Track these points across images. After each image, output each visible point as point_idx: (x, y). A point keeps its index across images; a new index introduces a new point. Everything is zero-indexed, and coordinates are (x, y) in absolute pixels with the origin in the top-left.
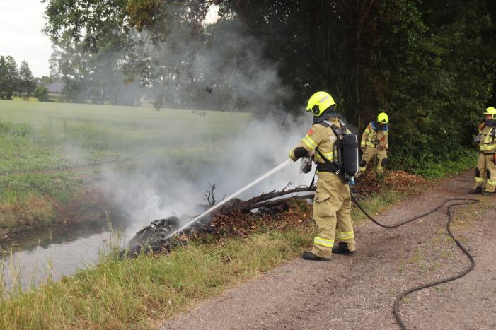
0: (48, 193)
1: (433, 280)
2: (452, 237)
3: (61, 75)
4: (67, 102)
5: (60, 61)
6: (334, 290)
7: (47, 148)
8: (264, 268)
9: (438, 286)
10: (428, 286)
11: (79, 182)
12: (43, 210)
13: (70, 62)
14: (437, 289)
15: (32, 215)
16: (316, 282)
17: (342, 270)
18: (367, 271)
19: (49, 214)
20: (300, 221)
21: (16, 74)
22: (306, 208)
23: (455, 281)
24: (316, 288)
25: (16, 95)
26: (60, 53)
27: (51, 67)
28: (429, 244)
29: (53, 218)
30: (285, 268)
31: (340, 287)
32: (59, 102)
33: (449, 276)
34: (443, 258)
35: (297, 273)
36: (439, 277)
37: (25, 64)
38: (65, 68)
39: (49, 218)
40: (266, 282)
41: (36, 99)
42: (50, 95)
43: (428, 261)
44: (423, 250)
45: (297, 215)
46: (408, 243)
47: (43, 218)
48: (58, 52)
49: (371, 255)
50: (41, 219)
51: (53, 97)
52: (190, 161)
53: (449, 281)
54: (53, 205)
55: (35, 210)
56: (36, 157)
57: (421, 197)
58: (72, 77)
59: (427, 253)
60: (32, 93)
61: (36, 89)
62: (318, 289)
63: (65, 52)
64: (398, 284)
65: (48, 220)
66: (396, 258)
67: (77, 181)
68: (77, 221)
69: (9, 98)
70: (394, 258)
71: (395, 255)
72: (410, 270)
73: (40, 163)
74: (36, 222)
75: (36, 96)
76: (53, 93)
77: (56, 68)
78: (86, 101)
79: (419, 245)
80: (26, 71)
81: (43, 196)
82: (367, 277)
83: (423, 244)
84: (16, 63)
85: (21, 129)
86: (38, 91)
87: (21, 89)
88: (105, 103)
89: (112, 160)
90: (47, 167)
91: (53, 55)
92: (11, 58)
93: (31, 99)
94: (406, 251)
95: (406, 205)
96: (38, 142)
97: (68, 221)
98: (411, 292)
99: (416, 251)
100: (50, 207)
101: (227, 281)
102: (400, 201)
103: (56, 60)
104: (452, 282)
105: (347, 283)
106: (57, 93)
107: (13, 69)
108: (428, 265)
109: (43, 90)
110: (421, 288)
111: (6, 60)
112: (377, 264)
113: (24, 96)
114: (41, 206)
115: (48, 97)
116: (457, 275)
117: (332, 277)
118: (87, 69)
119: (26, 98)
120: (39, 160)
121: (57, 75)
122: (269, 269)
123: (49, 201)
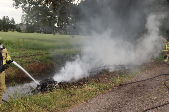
0: (14, 67)
1: (157, 105)
2: (166, 86)
3: (26, 23)
4: (28, 32)
5: (25, 18)
6: (114, 109)
7: (16, 49)
8: (87, 99)
9: (158, 108)
10: (154, 108)
11: (26, 62)
12: (12, 73)
13: (29, 18)
14: (158, 109)
15: (7, 75)
16: (107, 106)
17: (119, 100)
18: (129, 101)
19: (14, 74)
20: (105, 79)
21: (9, 22)
22: (108, 74)
23: (166, 106)
24: (107, 108)
25: (9, 30)
26: (25, 15)
27: (22, 20)
28: (156, 89)
29: (15, 76)
30: (95, 99)
31: (117, 108)
32: (25, 32)
33: (164, 103)
34: (162, 95)
35: (100, 101)
36: (159, 104)
37: (13, 19)
38: (27, 20)
39: (14, 76)
40: (86, 105)
41: (16, 31)
42: (21, 30)
43: (155, 96)
44: (154, 91)
45: (104, 76)
46: (148, 88)
47: (11, 76)
48: (24, 14)
49: (132, 93)
50: (10, 76)
51: (23, 31)
52: (69, 54)
53: (164, 105)
54: (15, 71)
55: (8, 73)
56: (11, 53)
57: (155, 69)
58: (30, 23)
59: (155, 93)
60: (15, 29)
61: (16, 28)
62: (108, 109)
63: (27, 14)
64: (141, 107)
65: (13, 77)
66: (142, 95)
67: (25, 62)
68: (24, 77)
69: (7, 31)
70: (141, 95)
71: (142, 93)
72: (147, 101)
73: (12, 55)
74: (9, 78)
75: (16, 30)
76: (22, 29)
77: (24, 20)
78: (34, 32)
79: (152, 89)
80: (13, 21)
81: (12, 68)
82: (129, 104)
83: (154, 89)
84: (9, 18)
85: (8, 42)
86: (17, 28)
87: (11, 28)
88: (41, 33)
89: (40, 54)
90: (15, 56)
91: (22, 16)
92: (8, 17)
93: (14, 31)
94: (147, 92)
95: (149, 72)
96: (13, 47)
97: (21, 77)
98: (146, 111)
99: (151, 92)
100: (14, 72)
101: (70, 105)
102: (146, 70)
103: (23, 17)
104: (164, 106)
105: (120, 106)
106: (24, 29)
107: (8, 21)
108: (155, 98)
109: (19, 28)
110: (151, 109)
111: (6, 18)
112: (134, 98)
113: (12, 30)
114: (11, 71)
115: (21, 31)
116: (167, 103)
117: (114, 103)
118: (35, 20)
119: (13, 31)
120: (12, 54)
121: (24, 23)
122: (88, 100)
123: (14, 70)
